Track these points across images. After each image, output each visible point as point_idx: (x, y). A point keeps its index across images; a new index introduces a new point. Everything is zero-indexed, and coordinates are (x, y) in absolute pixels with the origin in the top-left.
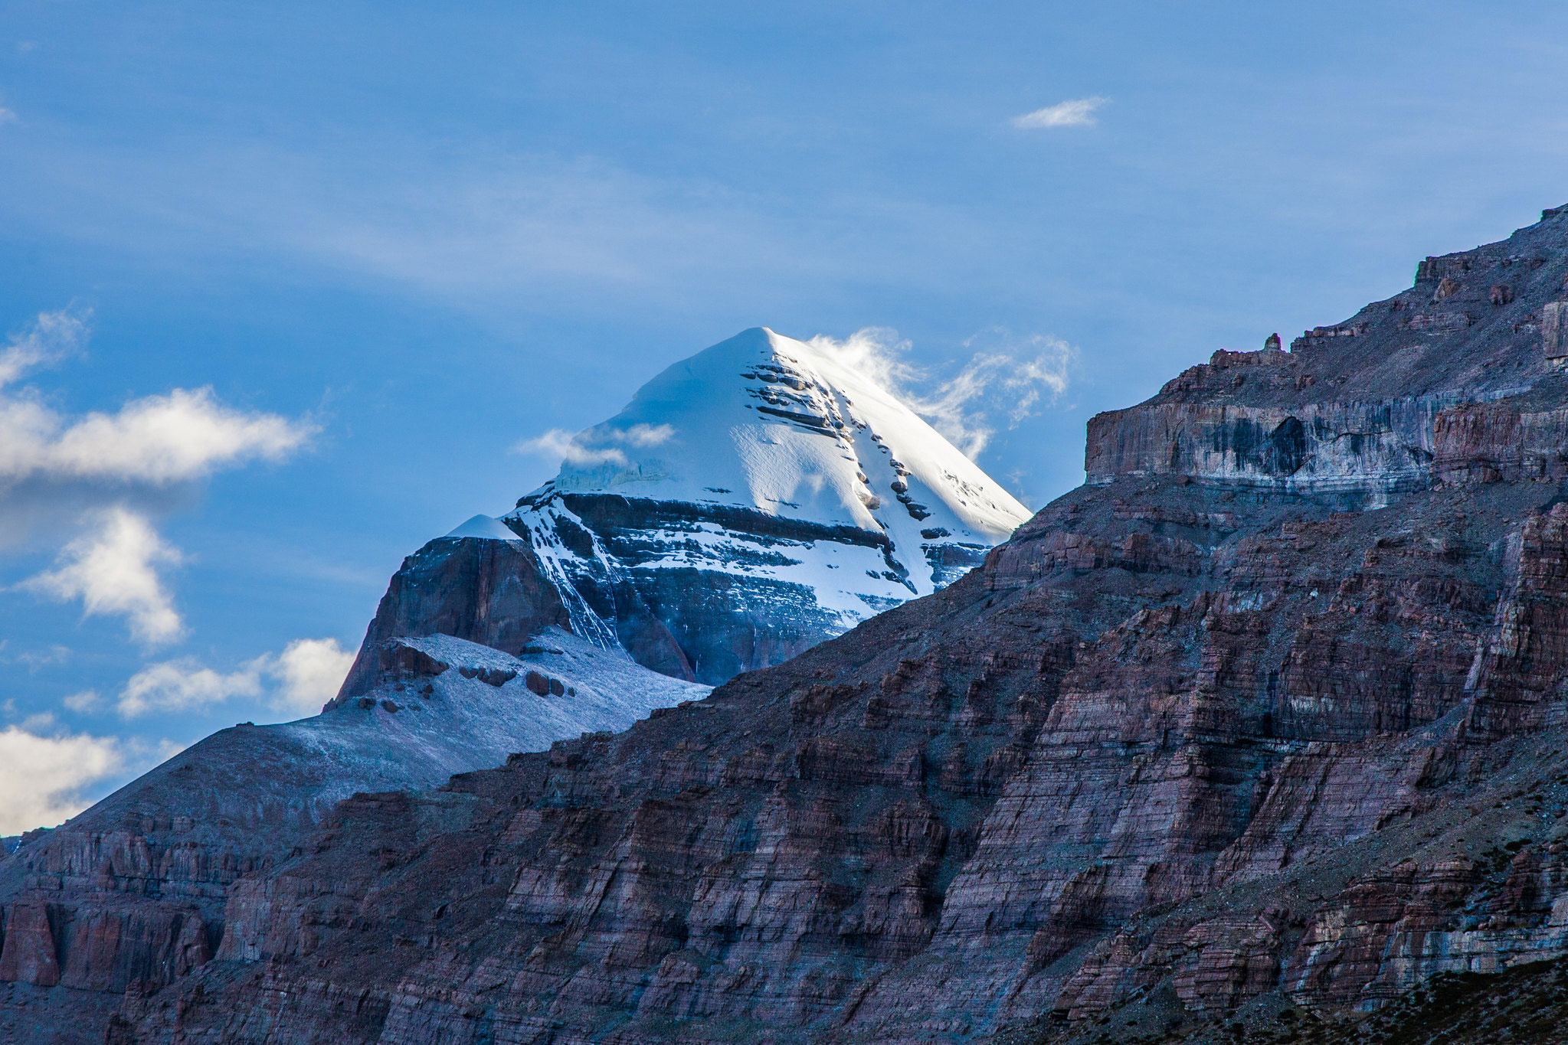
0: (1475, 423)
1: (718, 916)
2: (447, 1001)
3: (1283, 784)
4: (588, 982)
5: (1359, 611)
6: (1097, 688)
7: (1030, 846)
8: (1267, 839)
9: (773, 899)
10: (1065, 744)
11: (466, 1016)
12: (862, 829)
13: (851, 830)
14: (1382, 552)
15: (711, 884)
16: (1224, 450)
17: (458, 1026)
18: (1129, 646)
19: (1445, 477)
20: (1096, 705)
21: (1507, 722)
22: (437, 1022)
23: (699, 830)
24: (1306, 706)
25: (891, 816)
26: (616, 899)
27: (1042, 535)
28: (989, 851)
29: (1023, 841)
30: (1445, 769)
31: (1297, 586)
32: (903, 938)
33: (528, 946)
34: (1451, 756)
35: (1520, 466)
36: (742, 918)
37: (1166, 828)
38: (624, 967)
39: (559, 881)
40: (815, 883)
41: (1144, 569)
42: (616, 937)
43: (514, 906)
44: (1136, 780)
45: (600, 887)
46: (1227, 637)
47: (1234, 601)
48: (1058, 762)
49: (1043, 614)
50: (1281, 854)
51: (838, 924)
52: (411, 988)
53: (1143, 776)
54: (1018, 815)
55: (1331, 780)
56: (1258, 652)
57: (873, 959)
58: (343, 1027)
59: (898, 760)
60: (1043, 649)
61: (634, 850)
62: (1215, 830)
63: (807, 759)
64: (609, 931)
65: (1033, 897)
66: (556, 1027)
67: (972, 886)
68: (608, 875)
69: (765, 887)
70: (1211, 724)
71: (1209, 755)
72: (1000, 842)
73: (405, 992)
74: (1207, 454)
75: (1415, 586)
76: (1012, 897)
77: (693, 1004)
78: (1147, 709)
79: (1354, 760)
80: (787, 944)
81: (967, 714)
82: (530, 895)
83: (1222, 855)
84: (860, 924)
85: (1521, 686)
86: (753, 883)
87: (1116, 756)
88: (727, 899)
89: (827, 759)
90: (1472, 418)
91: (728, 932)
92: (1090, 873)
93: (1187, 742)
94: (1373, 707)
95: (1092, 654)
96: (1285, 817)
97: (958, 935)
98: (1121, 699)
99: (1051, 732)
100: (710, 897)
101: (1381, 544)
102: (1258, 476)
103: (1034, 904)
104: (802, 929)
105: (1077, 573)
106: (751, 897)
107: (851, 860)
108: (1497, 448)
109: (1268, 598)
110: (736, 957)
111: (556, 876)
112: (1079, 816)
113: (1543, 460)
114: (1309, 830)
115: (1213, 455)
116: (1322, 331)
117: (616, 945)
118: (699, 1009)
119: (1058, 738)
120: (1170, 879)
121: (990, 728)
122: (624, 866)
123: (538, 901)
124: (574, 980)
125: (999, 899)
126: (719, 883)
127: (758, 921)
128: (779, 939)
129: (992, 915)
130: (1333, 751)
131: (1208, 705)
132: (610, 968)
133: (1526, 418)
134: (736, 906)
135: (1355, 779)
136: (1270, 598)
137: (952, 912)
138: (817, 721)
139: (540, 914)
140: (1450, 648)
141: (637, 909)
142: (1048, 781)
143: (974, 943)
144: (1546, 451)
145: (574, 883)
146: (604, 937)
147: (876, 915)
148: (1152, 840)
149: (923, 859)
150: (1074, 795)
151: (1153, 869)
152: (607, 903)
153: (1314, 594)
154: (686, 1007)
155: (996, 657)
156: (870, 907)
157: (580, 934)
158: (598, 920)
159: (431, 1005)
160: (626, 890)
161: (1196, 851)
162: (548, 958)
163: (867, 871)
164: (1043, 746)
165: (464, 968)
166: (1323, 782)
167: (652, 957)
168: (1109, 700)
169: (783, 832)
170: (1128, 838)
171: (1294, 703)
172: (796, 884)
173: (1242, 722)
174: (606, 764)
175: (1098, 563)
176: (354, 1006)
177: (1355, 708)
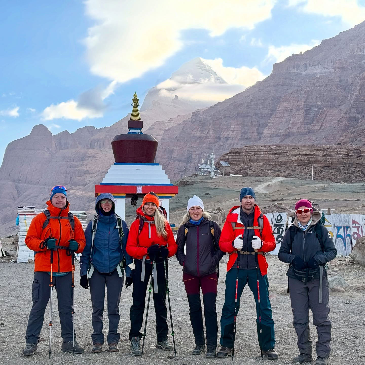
0: (341, 62)
1: (225, 136)
2: (184, 149)
3: (320, 114)
4: (206, 146)
5: (327, 90)
6: (286, 102)
7: (276, 125)
8: (318, 122)
9: (234, 133)
10: (281, 110)
11: (187, 151)
12: (247, 123)
13: (245, 123)
14: (329, 81)
15: (224, 131)
16: (295, 68)
17: (186, 152)
18: (290, 95)
19: (336, 70)
20: (286, 104)
21: (358, 104)
22: (182, 152)
23: (221, 124)
24: (319, 103)
25: (251, 121)
26: (209, 134)
27: (268, 81)
28: (270, 126)
29: (275, 124)
30: (349, 111)
31: (316, 86)
32: (255, 139)
33: (196, 141)
34: (350, 109)
35: (348, 68)
36: (229, 136)
37: (300, 121)
38: (211, 144)
39: (199, 132)
40: (241, 131)
41: (284, 85)
42: (210, 139)
43: (192, 135)
44: (294, 115)
45: (207, 132)
46: (307, 94)
47: (306, 89)
48: (280, 113)
49: (271, 92)
50: (321, 125)
51: (245, 137)
52: (177, 147)
53: (295, 114)
54: (274, 120)
55: (328, 114)
56: (312, 96)
57: (250, 142)
58: (166, 153)
59: (251, 113)
60: (271, 97)
61: (212, 127)
62: (307, 122)
63: (238, 113)
64: (208, 138)
65: (278, 132)
66: (202, 152)
67: (267, 131)
68: (208, 131)
69: (233, 132)
70: (305, 106)
71: (306, 111)
72: (271, 124)
73: (176, 148)
74: (292, 69)
75: (335, 86)
76: (274, 132)
77: (223, 148)
78: (294, 105)
79: (331, 111)
80: (237, 140)
81: (261, 107)
82: (194, 134)
83: (311, 125)
84: (248, 137)
85: (360, 99)
86: (231, 131)
87: (289, 112)
88: (227, 134)
89: (241, 113)
90: (340, 61)
91: (227, 138)
92: (288, 128)
93: (302, 109)
94: (330, 104)
95: (284, 97)
96: (321, 119)
97: (265, 138)
98: (290, 103)
99: (278, 108)
100: (224, 133)
101: (329, 80)
102: (300, 72)
103: (278, 133)
104: (239, 138)
105: (274, 86)
106: (231, 133)
107: (246, 128)
108: (344, 66)
109: (311, 88)
110: (229, 142)
111: (199, 131)
112: (284, 120)
113: (351, 67)
114: (324, 121)
115: (293, 69)
116: (308, 51)
117: (210, 140)
118: (224, 149)
119: (280, 109)
120: (301, 129)
121: (264, 109)
122: (210, 129)
123: (196, 135)
124: (204, 145)
125: (272, 132)
126: (225, 131)
127: (232, 137)
128: (235, 139)
129: (271, 135)
130: (328, 110)
131: (305, 103)
132: (209, 144)
133: (349, 61)
134: (228, 135)
135: (332, 114)
136: (312, 88)
137: (264, 135)
138: (237, 108)
139: (197, 136)
140: (341, 95)
141: (213, 135)
142: (279, 115)
143: (268, 139)
144: (352, 66)
145: (202, 132)
146: (207, 139)
147: (250, 136)
148: (297, 123)
149: (256, 127)
150: (283, 117)
151: (298, 127)
152: (208, 134)
153: (319, 87)
154: (222, 149)
155: (264, 98)
156: (249, 135)
157: (204, 139)
158: (207, 137)
159: (181, 150)
160: (211, 133)
161: (305, 125)
162: (199, 142)
163: (248, 129)
164: (277, 110)
165: (186, 144)
166: (327, 114)
167: (215, 142)
168: (288, 103)
169: (235, 124)
170: (293, 123)
171: (318, 103)
172: (238, 131)
173: (310, 106)
174: (200, 115)
175: (277, 85)
176: (167, 150)
177: (327, 104)
